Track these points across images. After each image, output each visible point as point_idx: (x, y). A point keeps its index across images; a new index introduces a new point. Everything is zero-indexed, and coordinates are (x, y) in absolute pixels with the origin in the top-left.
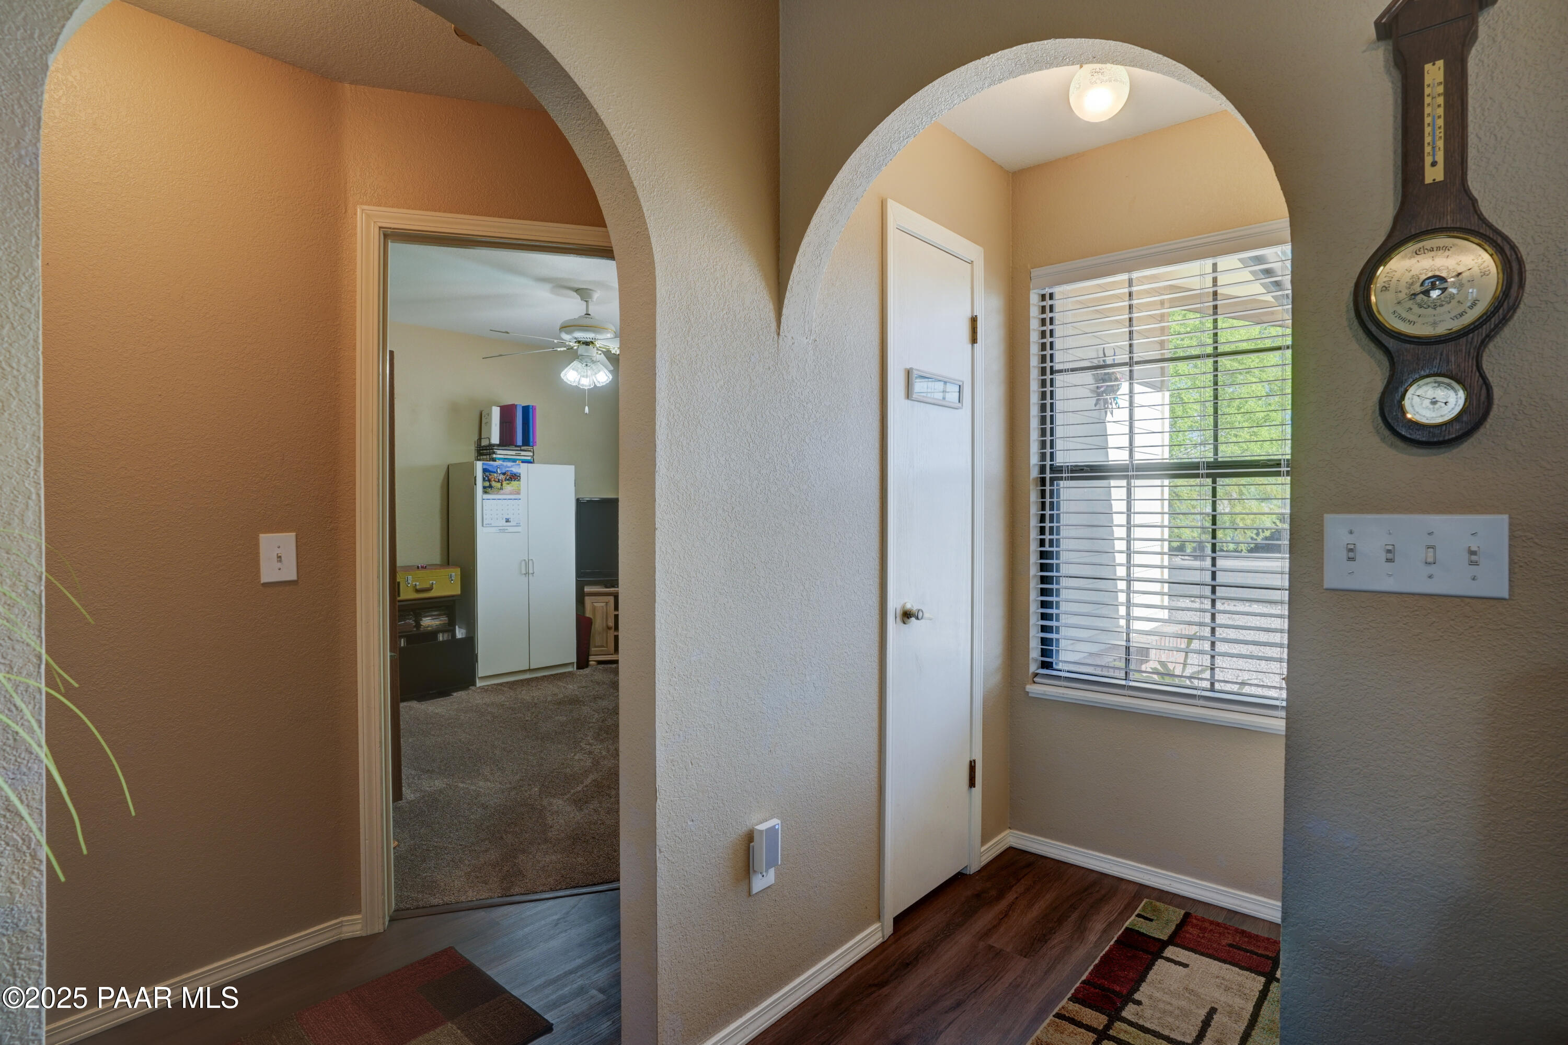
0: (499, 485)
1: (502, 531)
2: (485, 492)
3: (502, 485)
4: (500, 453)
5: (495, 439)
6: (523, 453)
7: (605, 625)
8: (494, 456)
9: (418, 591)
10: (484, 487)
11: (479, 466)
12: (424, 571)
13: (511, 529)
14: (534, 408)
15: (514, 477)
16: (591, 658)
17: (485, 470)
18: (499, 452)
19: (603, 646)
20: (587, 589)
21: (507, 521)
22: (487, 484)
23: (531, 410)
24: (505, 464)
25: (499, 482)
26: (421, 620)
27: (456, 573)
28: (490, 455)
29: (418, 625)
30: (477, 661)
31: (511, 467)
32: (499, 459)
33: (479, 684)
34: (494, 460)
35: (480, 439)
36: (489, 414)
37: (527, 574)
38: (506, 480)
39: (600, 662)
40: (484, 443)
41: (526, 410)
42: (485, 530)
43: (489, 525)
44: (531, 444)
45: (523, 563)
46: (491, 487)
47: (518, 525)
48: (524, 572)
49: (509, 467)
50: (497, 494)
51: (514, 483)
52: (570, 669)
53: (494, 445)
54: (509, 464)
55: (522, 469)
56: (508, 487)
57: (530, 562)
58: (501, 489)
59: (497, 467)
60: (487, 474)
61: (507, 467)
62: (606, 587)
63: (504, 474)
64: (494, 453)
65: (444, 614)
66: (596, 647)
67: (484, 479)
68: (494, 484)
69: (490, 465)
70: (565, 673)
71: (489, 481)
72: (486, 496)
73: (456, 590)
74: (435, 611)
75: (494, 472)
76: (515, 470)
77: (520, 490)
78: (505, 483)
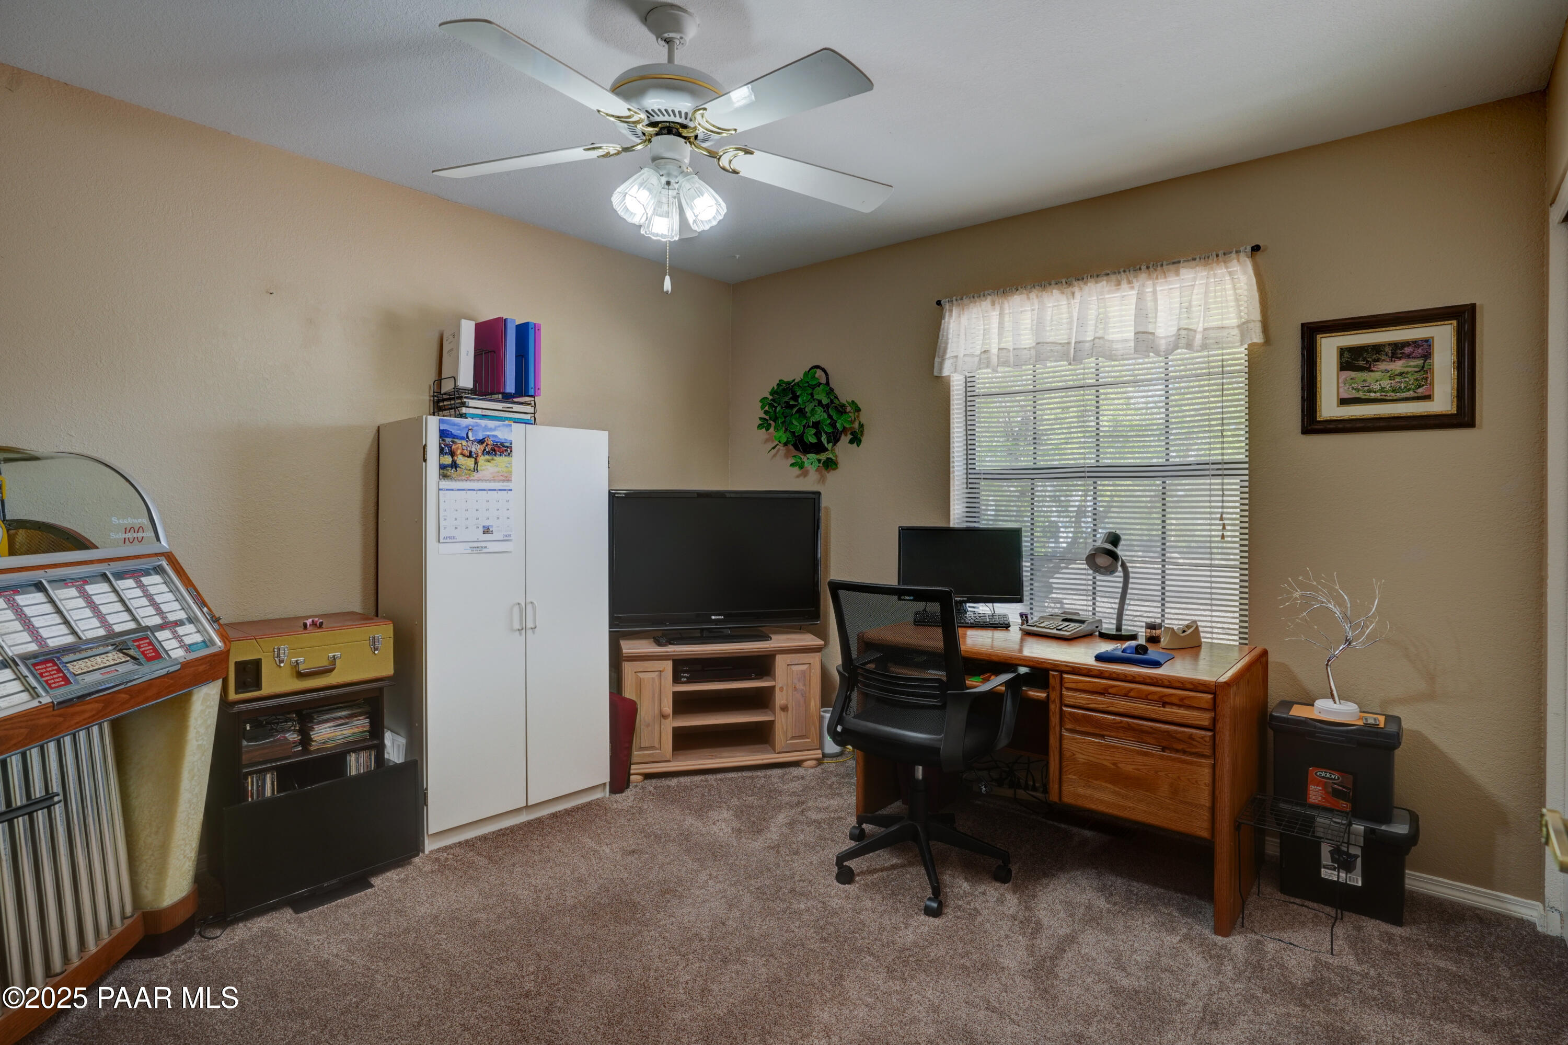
0: (470, 462)
1: (477, 550)
2: (444, 476)
3: (476, 463)
4: (475, 404)
5: (466, 380)
6: (516, 408)
7: (657, 711)
8: (464, 410)
9: (300, 675)
10: (442, 467)
11: (433, 424)
12: (318, 634)
13: (492, 547)
14: (537, 327)
15: (500, 449)
16: (634, 769)
17: (443, 434)
18: (472, 403)
19: (652, 748)
20: (629, 647)
21: (487, 530)
22: (448, 460)
23: (531, 332)
24: (483, 422)
25: (470, 456)
26: (312, 729)
27: (384, 632)
28: (456, 408)
29: (306, 740)
30: (425, 803)
31: (495, 429)
32: (473, 416)
33: (430, 846)
34: (462, 416)
35: (439, 380)
36: (456, 335)
37: (523, 629)
38: (484, 452)
39: (648, 776)
40: (447, 387)
41: (523, 331)
42: (445, 548)
43: (452, 539)
44: (531, 392)
45: (516, 609)
46: (454, 465)
47: (507, 539)
48: (517, 626)
49: (491, 430)
50: (467, 480)
51: (501, 460)
52: (598, 795)
53: (465, 390)
54: (491, 424)
55: (514, 434)
56: (489, 467)
57: (529, 607)
58: (476, 470)
59: (469, 429)
60: (448, 440)
61: (486, 428)
62: (659, 644)
63: (481, 442)
64: (464, 405)
65: (360, 714)
66: (642, 749)
67: (442, 451)
68: (460, 460)
69: (454, 425)
70: (590, 803)
71: (452, 454)
72: (445, 484)
73: (386, 669)
74: (341, 709)
75: (462, 438)
76: (502, 433)
77: (510, 473)
78: (482, 459)
